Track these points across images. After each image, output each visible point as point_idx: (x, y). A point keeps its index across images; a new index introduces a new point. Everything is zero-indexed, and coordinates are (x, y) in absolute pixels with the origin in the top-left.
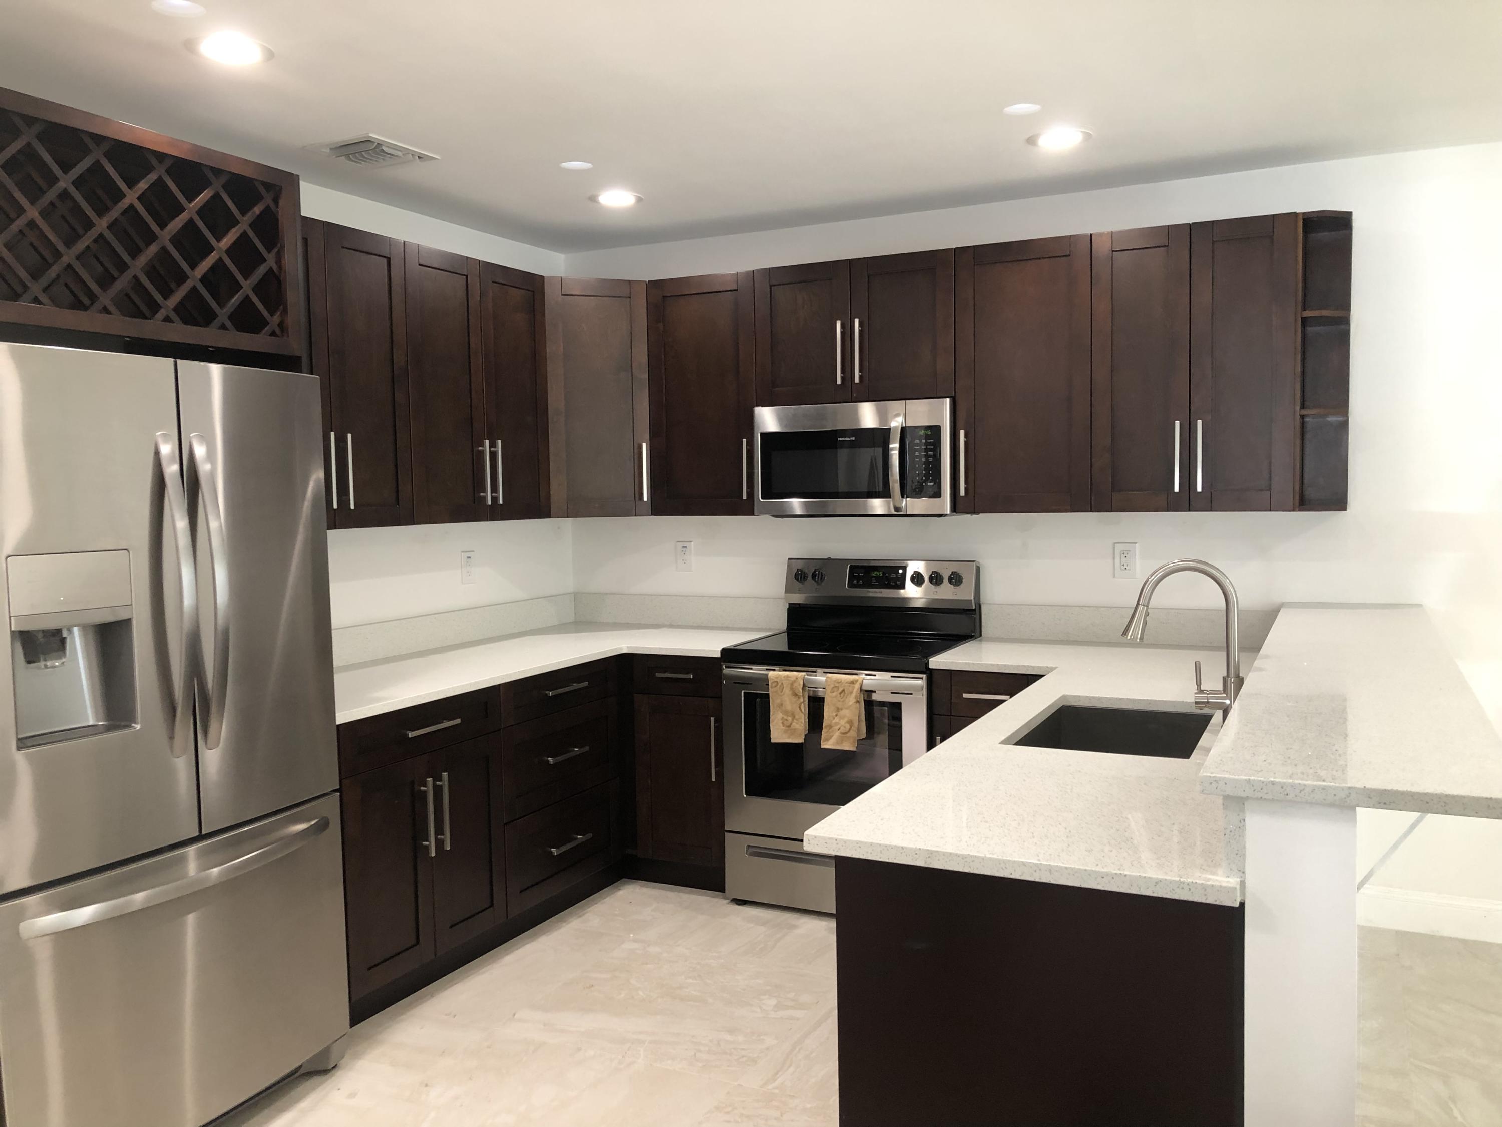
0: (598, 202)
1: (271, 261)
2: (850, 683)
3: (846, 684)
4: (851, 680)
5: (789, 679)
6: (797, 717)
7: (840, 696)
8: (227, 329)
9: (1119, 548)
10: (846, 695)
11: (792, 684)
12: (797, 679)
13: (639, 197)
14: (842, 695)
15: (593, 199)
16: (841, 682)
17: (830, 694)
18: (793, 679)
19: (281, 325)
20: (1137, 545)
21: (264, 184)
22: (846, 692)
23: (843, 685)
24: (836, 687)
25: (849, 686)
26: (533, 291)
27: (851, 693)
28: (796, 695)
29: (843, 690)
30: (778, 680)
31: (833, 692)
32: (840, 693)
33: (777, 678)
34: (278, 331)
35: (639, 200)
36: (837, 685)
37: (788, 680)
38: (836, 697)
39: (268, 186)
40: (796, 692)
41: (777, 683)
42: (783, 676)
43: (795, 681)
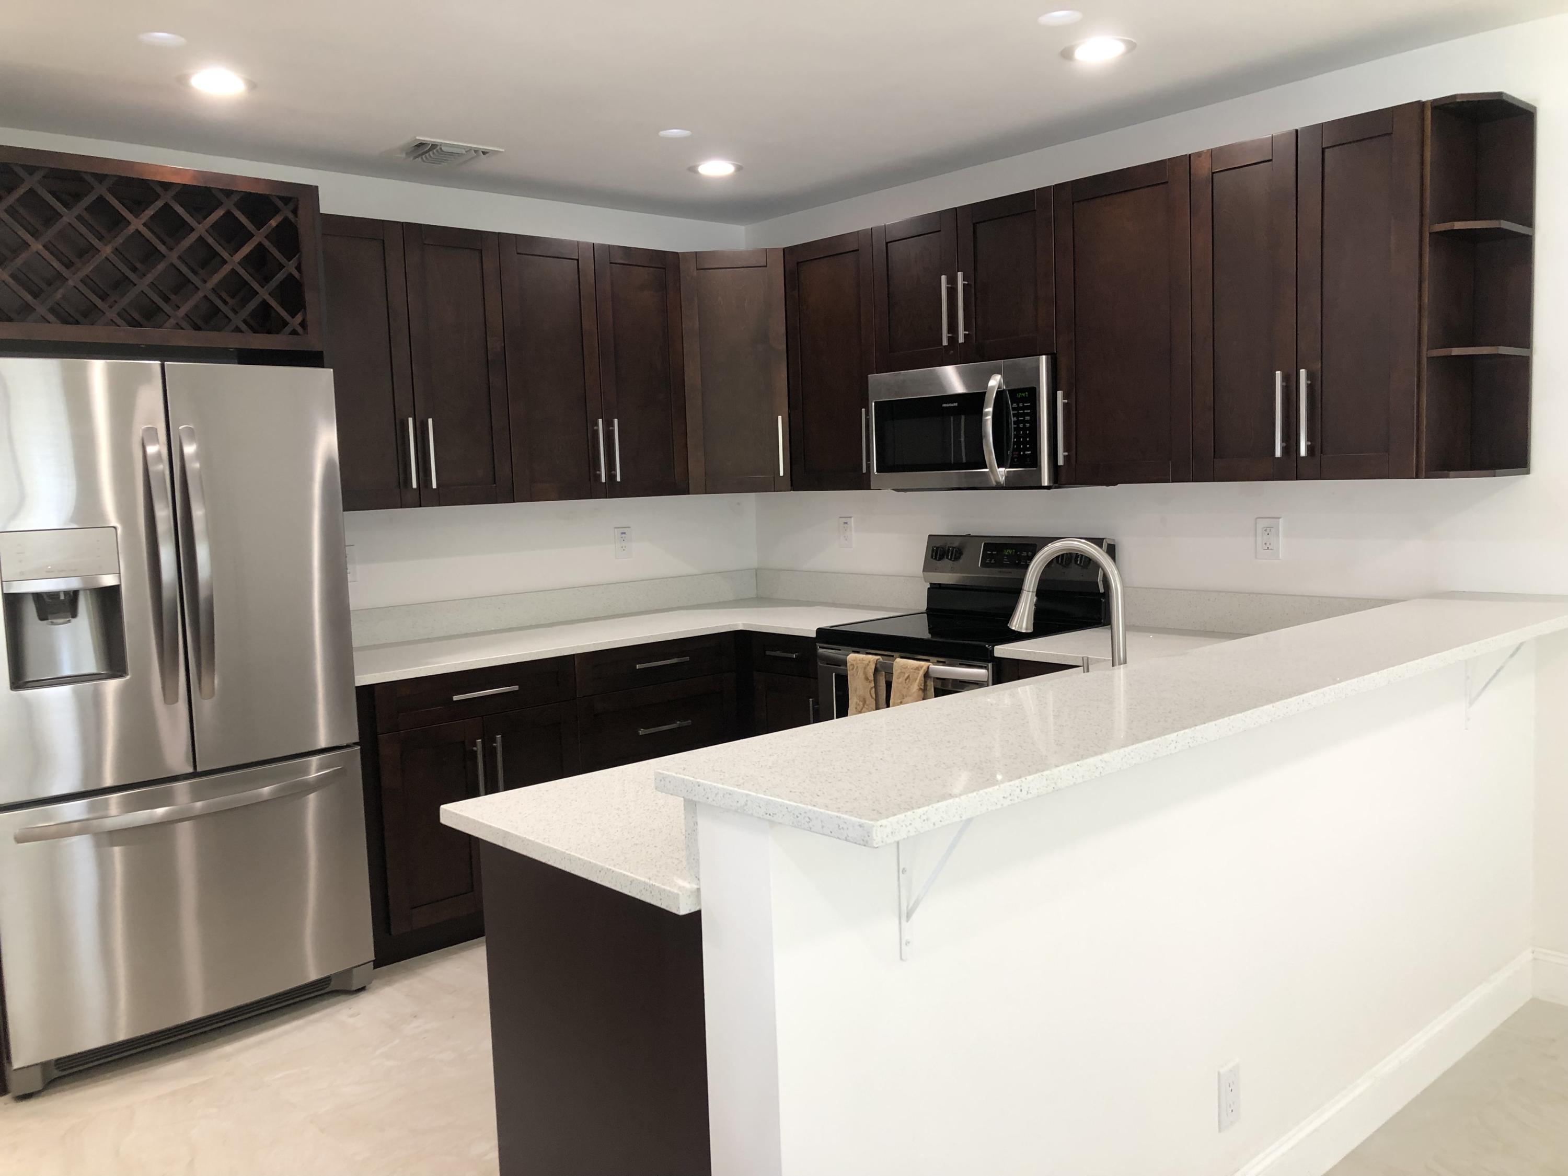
0: (696, 172)
1: (290, 267)
2: (915, 669)
3: (912, 670)
4: (917, 666)
5: (864, 662)
6: (867, 702)
7: (906, 683)
8: (241, 332)
9: (1262, 524)
10: (911, 681)
11: (865, 668)
12: (869, 662)
13: (737, 165)
14: (907, 681)
15: (693, 170)
16: (907, 667)
17: (897, 680)
18: (866, 662)
19: (303, 324)
20: (1281, 519)
21: (281, 198)
22: (911, 679)
23: (908, 671)
24: (902, 672)
25: (915, 672)
26: (665, 268)
27: (916, 679)
28: (867, 679)
29: (909, 677)
30: (854, 663)
31: (900, 678)
32: (906, 680)
33: (854, 660)
34: (300, 330)
35: (739, 169)
36: (904, 670)
37: (863, 664)
38: (901, 683)
39: (286, 200)
40: (868, 676)
41: (854, 666)
42: (858, 659)
43: (868, 665)
